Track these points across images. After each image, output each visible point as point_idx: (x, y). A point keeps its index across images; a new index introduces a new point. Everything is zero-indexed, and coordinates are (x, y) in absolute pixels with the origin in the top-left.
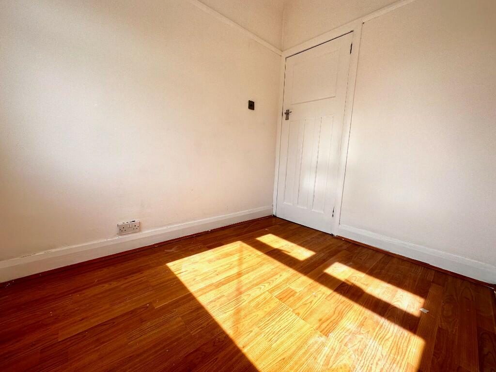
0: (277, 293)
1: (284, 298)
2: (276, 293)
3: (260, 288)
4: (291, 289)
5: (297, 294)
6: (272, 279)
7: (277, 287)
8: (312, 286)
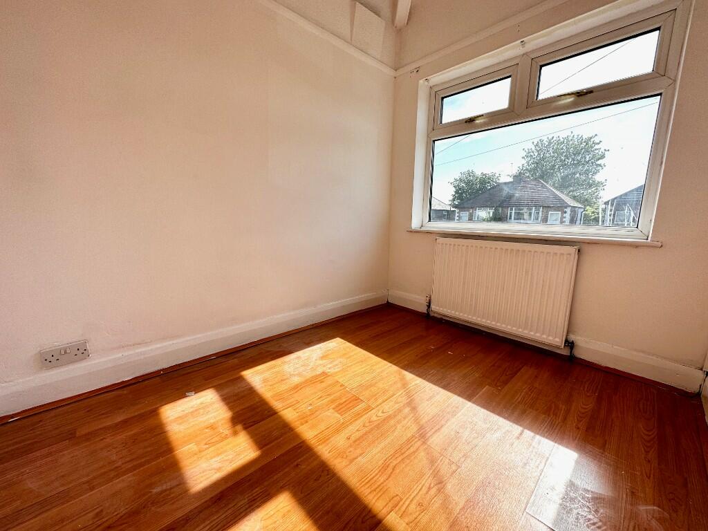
0: (360, 406)
1: (353, 401)
2: (362, 406)
3: (383, 412)
4: (339, 414)
5: (333, 406)
6: (367, 429)
7: (359, 415)
8: (305, 419)
